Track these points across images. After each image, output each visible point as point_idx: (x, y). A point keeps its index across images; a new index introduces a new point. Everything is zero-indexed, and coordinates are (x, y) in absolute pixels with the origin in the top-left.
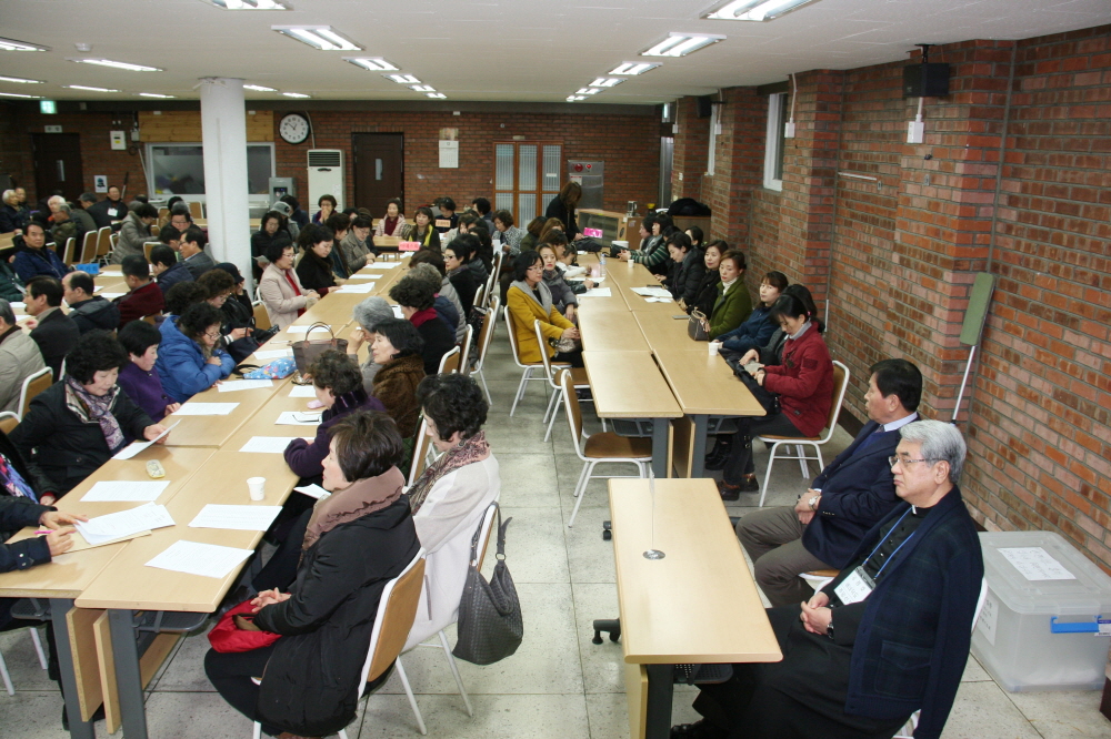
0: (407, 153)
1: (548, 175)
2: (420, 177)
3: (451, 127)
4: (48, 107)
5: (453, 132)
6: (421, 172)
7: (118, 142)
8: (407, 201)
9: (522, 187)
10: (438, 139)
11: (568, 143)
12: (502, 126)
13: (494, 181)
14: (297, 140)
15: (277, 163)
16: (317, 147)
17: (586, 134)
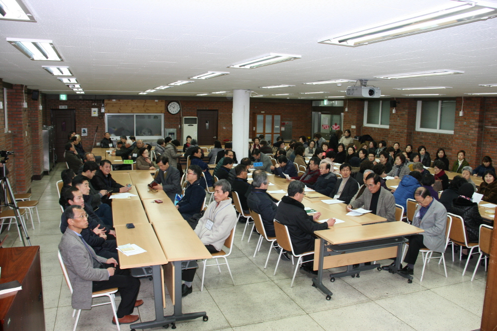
0: (219, 118)
1: (276, 127)
2: (224, 128)
4: (63, 97)
6: (225, 126)
7: (95, 112)
8: (219, 138)
9: (266, 132)
12: (256, 107)
13: (256, 129)
14: (175, 113)
15: (165, 122)
17: (286, 111)
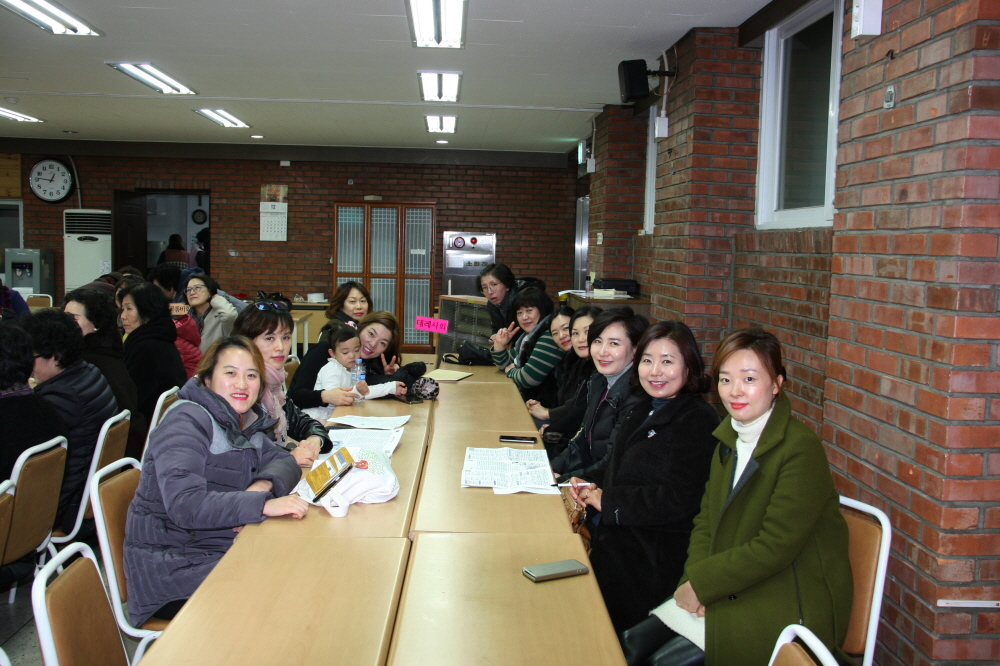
1: (413, 252)
2: (233, 254)
3: (279, 183)
5: (283, 191)
6: (235, 247)
9: (375, 269)
10: (259, 200)
11: (444, 207)
12: (351, 182)
13: (336, 259)
14: (56, 197)
15: (26, 229)
16: (83, 207)
17: (470, 196)
